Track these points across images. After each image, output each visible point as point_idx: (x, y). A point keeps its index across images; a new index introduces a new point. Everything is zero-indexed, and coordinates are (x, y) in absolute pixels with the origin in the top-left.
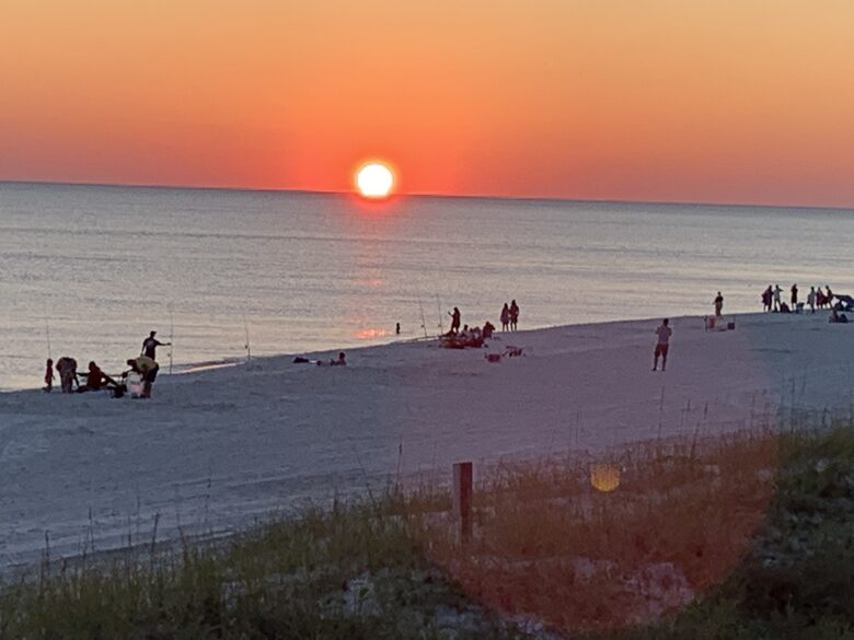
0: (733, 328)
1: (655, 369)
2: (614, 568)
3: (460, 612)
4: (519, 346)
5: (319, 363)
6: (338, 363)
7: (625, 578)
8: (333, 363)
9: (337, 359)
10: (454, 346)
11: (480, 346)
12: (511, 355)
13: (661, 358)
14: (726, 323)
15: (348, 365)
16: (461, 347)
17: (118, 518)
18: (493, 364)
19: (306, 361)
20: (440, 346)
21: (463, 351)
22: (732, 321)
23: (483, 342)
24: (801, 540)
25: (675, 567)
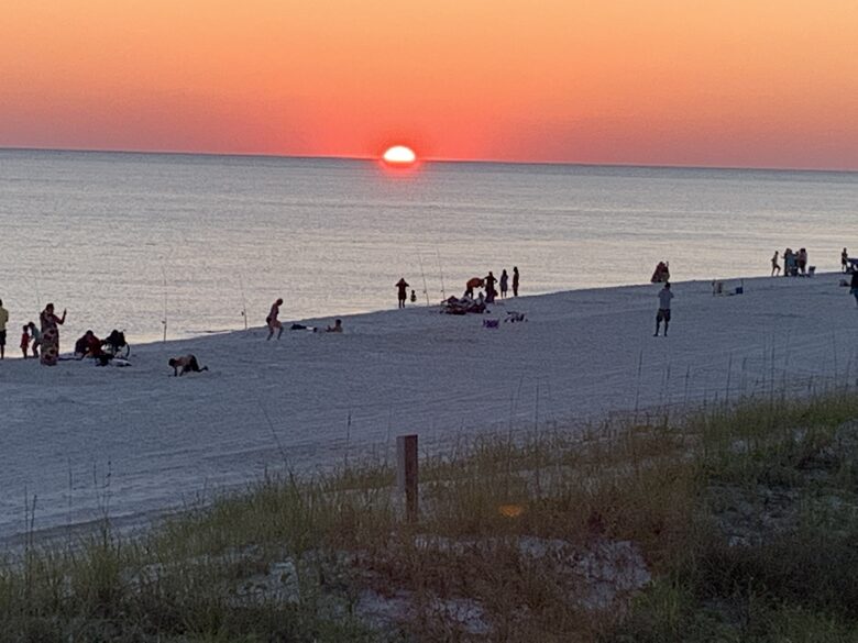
0: (741, 292)
1: (656, 335)
2: (564, 548)
3: (388, 598)
4: (521, 312)
5: (315, 330)
6: (334, 330)
7: (576, 558)
8: (330, 330)
9: (333, 326)
10: (456, 313)
11: (482, 312)
12: (513, 321)
13: (662, 323)
14: (734, 288)
15: (345, 332)
16: (462, 313)
17: (87, 491)
18: (491, 330)
19: (305, 328)
20: (441, 312)
21: (464, 317)
22: (740, 286)
23: (485, 308)
24: (774, 516)
25: (631, 545)
